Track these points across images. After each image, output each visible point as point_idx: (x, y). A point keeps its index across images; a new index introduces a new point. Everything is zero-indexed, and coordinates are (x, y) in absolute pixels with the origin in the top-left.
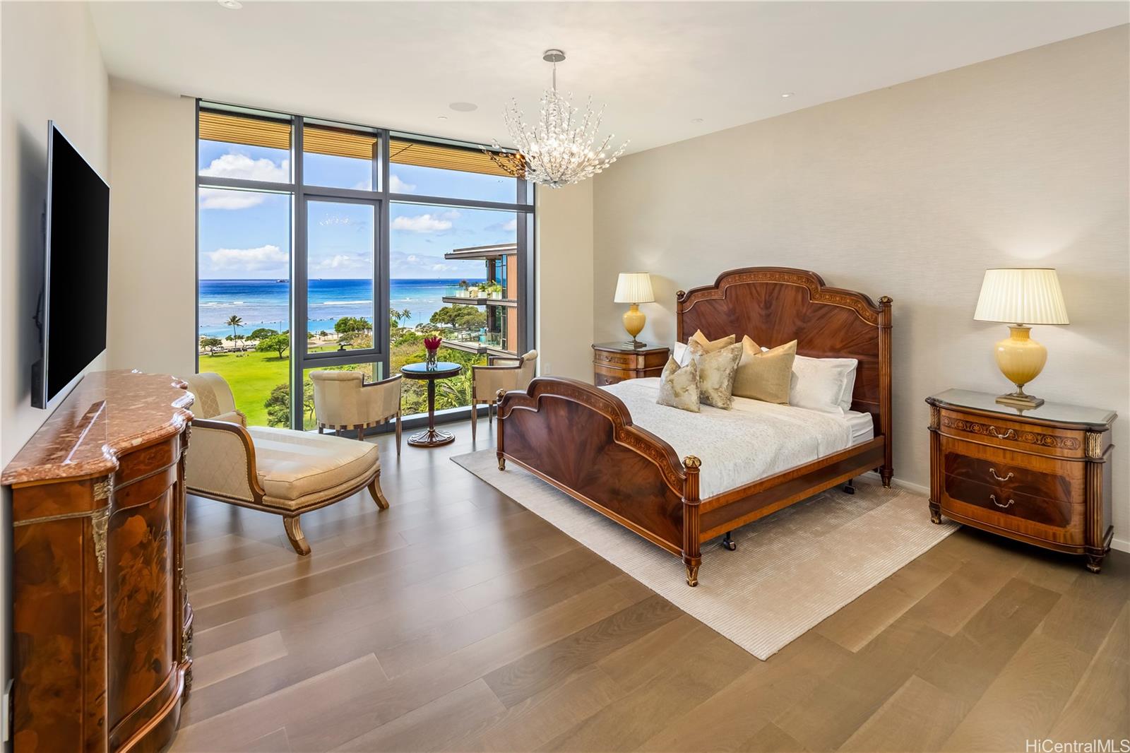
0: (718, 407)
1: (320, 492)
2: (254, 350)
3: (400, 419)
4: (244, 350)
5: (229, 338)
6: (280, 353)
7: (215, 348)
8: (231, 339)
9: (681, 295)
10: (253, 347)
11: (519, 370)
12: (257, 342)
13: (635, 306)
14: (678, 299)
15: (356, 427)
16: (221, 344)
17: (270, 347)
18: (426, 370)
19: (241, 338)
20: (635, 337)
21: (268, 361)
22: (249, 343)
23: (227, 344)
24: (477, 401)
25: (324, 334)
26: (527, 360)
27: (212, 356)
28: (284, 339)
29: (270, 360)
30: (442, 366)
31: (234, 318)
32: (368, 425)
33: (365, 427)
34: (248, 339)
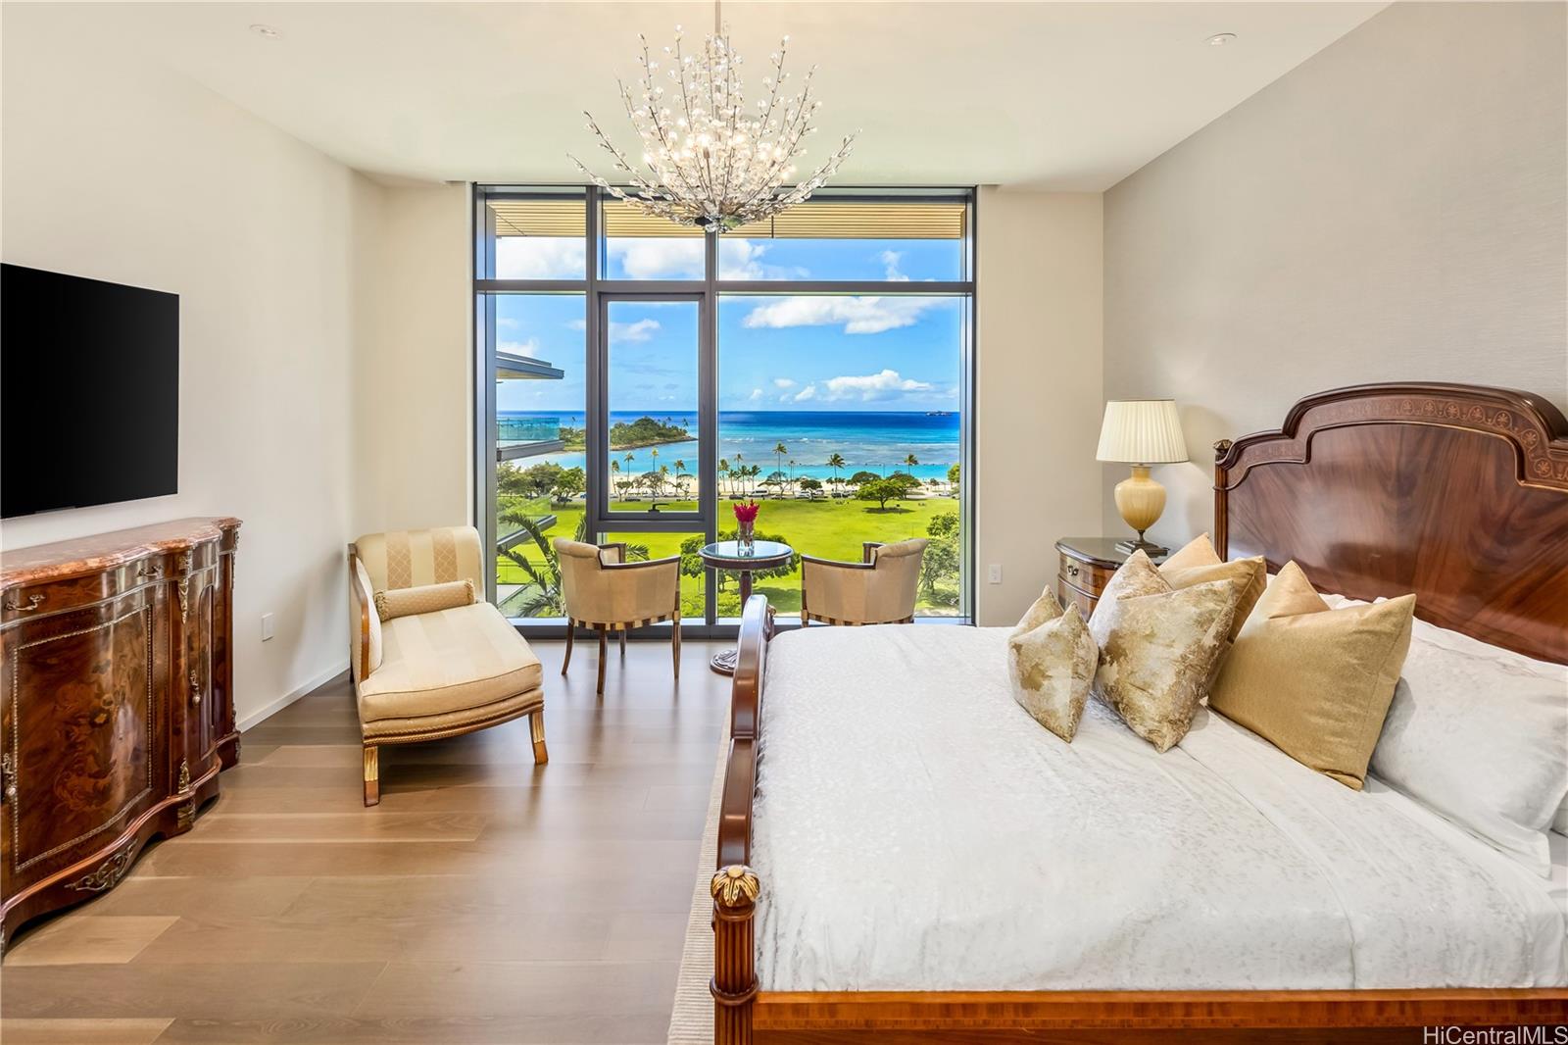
0: (1137, 735)
1: (409, 718)
2: (854, 497)
3: (678, 623)
4: (844, 496)
5: (830, 481)
6: (882, 504)
7: (814, 491)
8: (832, 483)
9: (1222, 450)
10: (854, 493)
11: (871, 572)
12: (857, 488)
13: (1145, 470)
14: (1218, 458)
15: (597, 626)
16: (821, 487)
17: (871, 494)
18: (736, 555)
19: (842, 481)
20: (1141, 533)
21: (868, 512)
22: (850, 488)
23: (827, 488)
24: (808, 614)
25: (934, 483)
26: (884, 556)
27: (812, 500)
28: (886, 487)
29: (871, 511)
30: (762, 550)
31: (837, 456)
32: (612, 626)
33: (608, 628)
34: (849, 483)
